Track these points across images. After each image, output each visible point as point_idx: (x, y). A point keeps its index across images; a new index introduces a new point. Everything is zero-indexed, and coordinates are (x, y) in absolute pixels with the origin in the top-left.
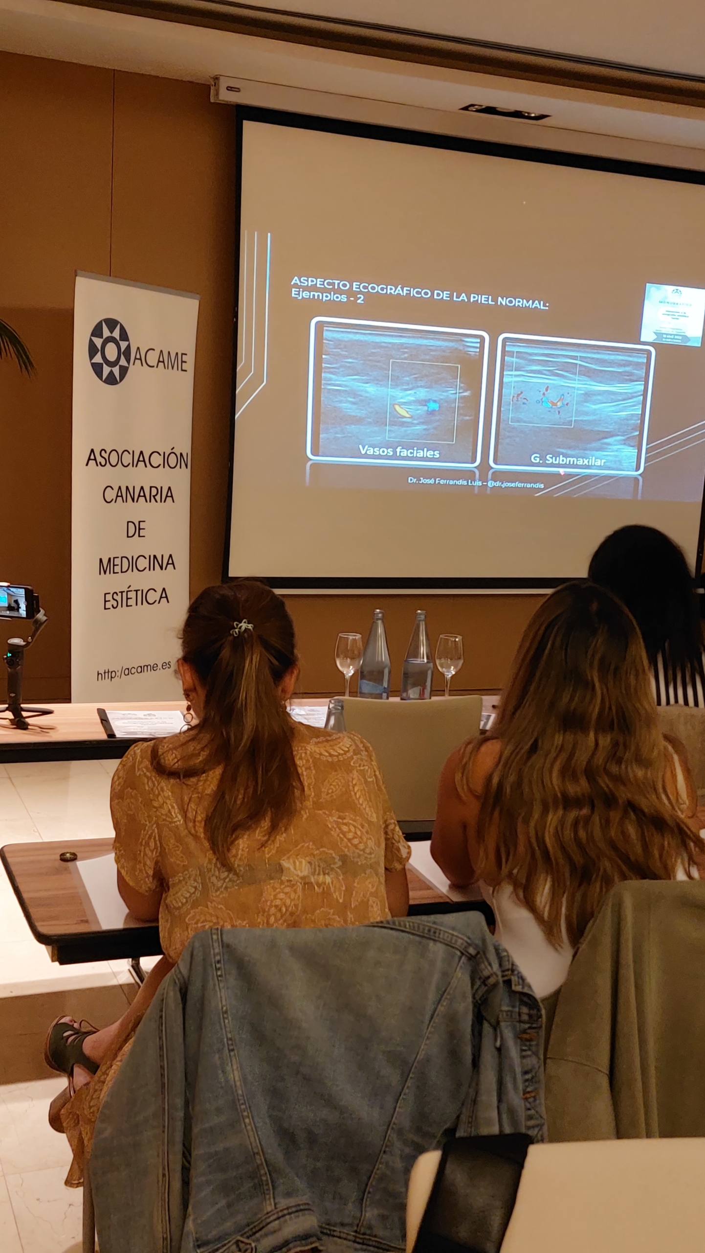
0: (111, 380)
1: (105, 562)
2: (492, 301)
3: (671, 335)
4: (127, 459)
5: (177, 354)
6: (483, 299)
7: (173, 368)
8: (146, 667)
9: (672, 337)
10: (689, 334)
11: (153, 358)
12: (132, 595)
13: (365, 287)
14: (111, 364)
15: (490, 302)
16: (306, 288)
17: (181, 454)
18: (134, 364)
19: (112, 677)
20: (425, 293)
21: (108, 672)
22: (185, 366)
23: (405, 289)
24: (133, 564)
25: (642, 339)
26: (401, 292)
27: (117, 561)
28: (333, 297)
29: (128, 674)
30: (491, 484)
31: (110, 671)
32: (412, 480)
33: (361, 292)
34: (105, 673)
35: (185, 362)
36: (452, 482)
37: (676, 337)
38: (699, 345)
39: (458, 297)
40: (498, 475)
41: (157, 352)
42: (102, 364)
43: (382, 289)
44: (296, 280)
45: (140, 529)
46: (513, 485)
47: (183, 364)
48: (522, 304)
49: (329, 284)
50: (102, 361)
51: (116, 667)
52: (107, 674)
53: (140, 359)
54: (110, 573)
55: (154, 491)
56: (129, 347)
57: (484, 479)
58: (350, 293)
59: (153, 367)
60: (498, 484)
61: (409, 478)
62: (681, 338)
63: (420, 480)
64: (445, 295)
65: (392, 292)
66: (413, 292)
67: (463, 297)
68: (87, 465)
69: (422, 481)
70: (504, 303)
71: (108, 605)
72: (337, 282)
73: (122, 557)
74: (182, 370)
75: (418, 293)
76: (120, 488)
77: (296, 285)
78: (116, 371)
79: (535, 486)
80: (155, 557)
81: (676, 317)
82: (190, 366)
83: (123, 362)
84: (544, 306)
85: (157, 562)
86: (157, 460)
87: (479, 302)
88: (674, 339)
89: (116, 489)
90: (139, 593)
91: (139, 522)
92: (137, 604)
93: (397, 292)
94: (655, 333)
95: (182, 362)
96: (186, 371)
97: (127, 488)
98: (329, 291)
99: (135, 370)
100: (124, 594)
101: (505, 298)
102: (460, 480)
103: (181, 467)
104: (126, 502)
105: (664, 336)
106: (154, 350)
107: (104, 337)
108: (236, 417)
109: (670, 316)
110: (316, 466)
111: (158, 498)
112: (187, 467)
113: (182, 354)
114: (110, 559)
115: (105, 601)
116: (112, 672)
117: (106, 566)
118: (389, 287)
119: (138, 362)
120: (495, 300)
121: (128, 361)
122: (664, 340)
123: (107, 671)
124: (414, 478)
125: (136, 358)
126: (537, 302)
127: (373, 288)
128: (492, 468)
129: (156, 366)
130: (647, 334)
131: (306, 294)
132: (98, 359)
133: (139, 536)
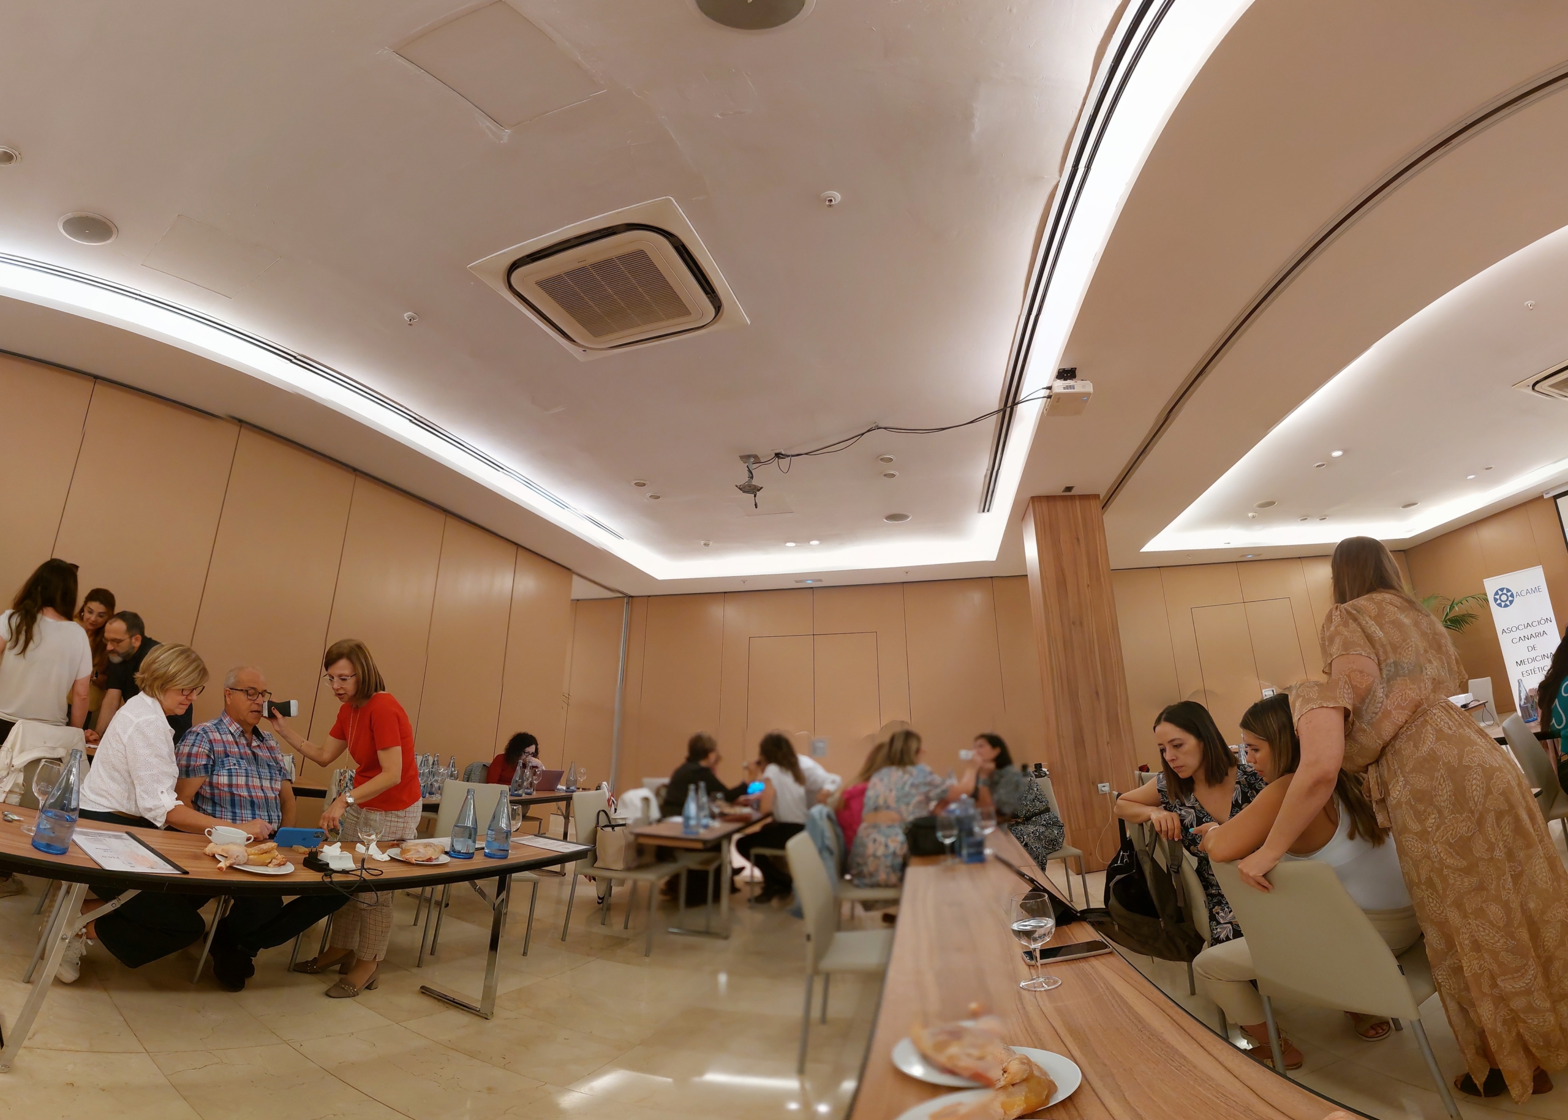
0: (1506, 606)
1: (1520, 661)
4: (1520, 628)
5: (1537, 587)
7: (1536, 592)
11: (1524, 593)
14: (1505, 602)
17: (1547, 619)
24: (1534, 660)
27: (1526, 660)
41: (1527, 591)
42: (1501, 603)
45: (1534, 648)
54: (1522, 664)
55: (1537, 634)
56: (1513, 594)
59: (1526, 595)
68: (1505, 634)
74: (1541, 591)
78: (1508, 602)
86: (1534, 624)
89: (1519, 638)
90: (1540, 669)
97: (1524, 636)
99: (1517, 599)
100: (1533, 671)
104: (1525, 640)
106: (1524, 590)
107: (1500, 594)
111: (1539, 635)
119: (1518, 596)
121: (1513, 598)
132: (1499, 602)
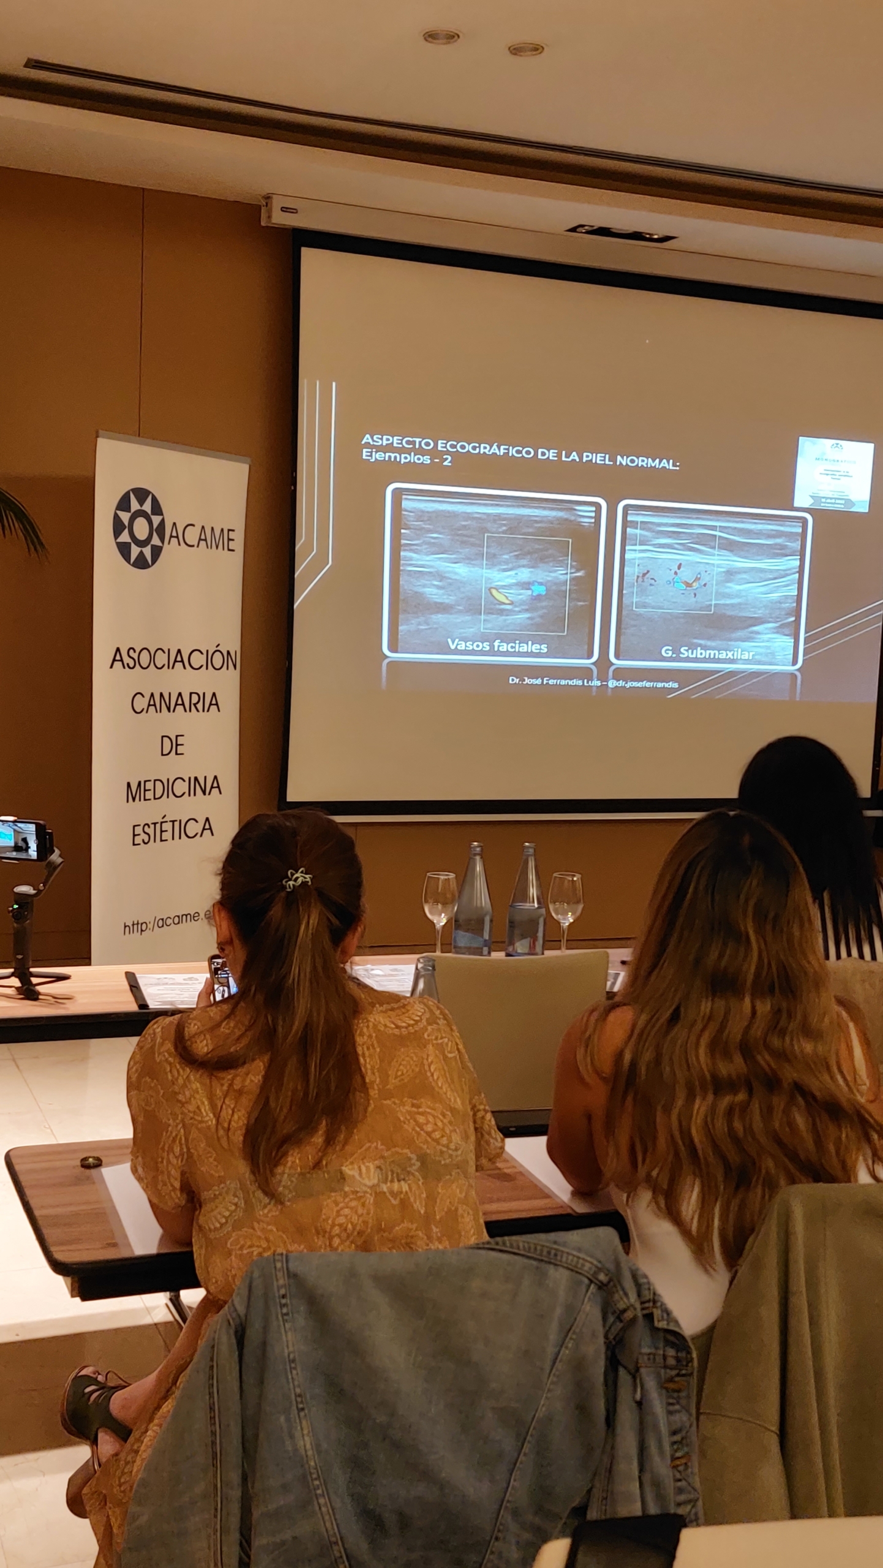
0: (141, 563)
1: (134, 787)
2: (609, 461)
3: (831, 499)
4: (161, 658)
5: (222, 530)
6: (598, 458)
7: (217, 547)
8: (184, 917)
9: (833, 501)
10: (853, 498)
11: (192, 536)
12: (167, 826)
13: (452, 446)
14: (141, 544)
15: (607, 462)
16: (379, 449)
17: (228, 653)
18: (169, 543)
19: (142, 931)
20: (528, 453)
21: (138, 924)
22: (232, 545)
23: (502, 447)
24: (169, 788)
25: (797, 504)
26: (497, 451)
27: (149, 785)
28: (413, 458)
29: (163, 926)
30: (612, 684)
31: (140, 922)
32: (514, 680)
33: (448, 453)
34: (133, 925)
35: (233, 540)
36: (563, 682)
37: (837, 501)
38: (867, 511)
39: (567, 456)
40: (620, 673)
41: (198, 529)
42: (130, 543)
43: (474, 448)
44: (367, 438)
45: (177, 745)
46: (639, 684)
47: (231, 542)
48: (647, 464)
49: (408, 442)
50: (129, 540)
51: (149, 919)
52: (135, 926)
53: (177, 537)
54: (140, 800)
55: (195, 699)
56: (163, 522)
57: (603, 677)
58: (434, 453)
59: (193, 546)
60: (621, 683)
61: (511, 678)
62: (843, 502)
63: (524, 680)
64: (552, 454)
65: (486, 451)
66: (513, 452)
67: (574, 456)
68: (111, 667)
69: (527, 681)
70: (624, 463)
71: (138, 840)
72: (418, 440)
73: (155, 781)
74: (229, 550)
75: (518, 452)
76: (152, 695)
77: (367, 445)
78: (147, 551)
79: (666, 685)
80: (196, 779)
81: (837, 477)
82: (238, 544)
83: (156, 541)
84: (674, 465)
85: (200, 786)
86: (198, 659)
87: (594, 461)
88: (835, 503)
89: (147, 696)
90: (177, 824)
91: (177, 736)
92: (173, 839)
93: (492, 451)
94: (811, 496)
95: (229, 540)
96: (233, 550)
97: (161, 695)
98: (408, 452)
99: (170, 550)
100: (158, 826)
101: (625, 457)
102: (573, 679)
103: (228, 669)
104: (161, 711)
105: (823, 500)
106: (193, 525)
107: (133, 510)
108: (295, 606)
109: (830, 477)
110: (393, 664)
111: (200, 706)
112: (235, 666)
113: (229, 530)
114: (140, 783)
115: (134, 835)
116: (142, 924)
117: (136, 792)
118: (482, 445)
119: (174, 541)
120: (613, 459)
121: (162, 540)
122: (822, 505)
123: (136, 922)
124: (517, 678)
125: (171, 536)
126: (665, 461)
127: (463, 447)
128: (612, 664)
129: (196, 545)
130: (802, 499)
131: (379, 456)
132: (125, 537)
133: (177, 754)
